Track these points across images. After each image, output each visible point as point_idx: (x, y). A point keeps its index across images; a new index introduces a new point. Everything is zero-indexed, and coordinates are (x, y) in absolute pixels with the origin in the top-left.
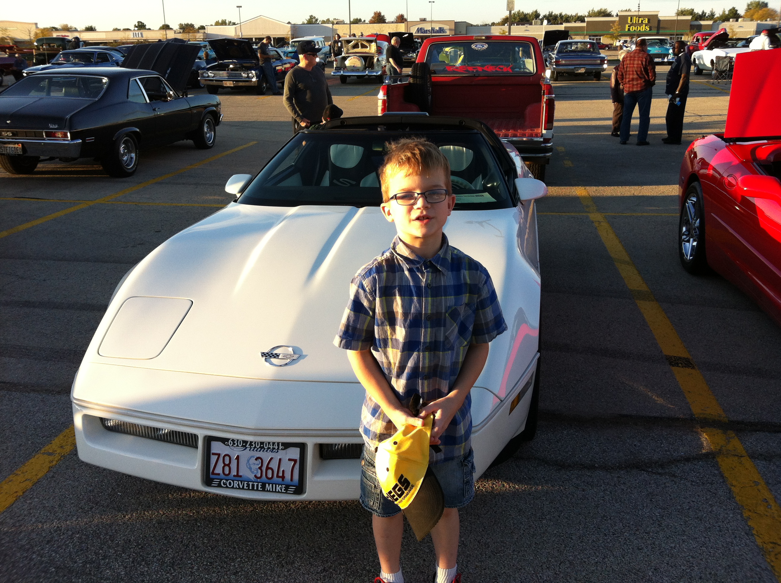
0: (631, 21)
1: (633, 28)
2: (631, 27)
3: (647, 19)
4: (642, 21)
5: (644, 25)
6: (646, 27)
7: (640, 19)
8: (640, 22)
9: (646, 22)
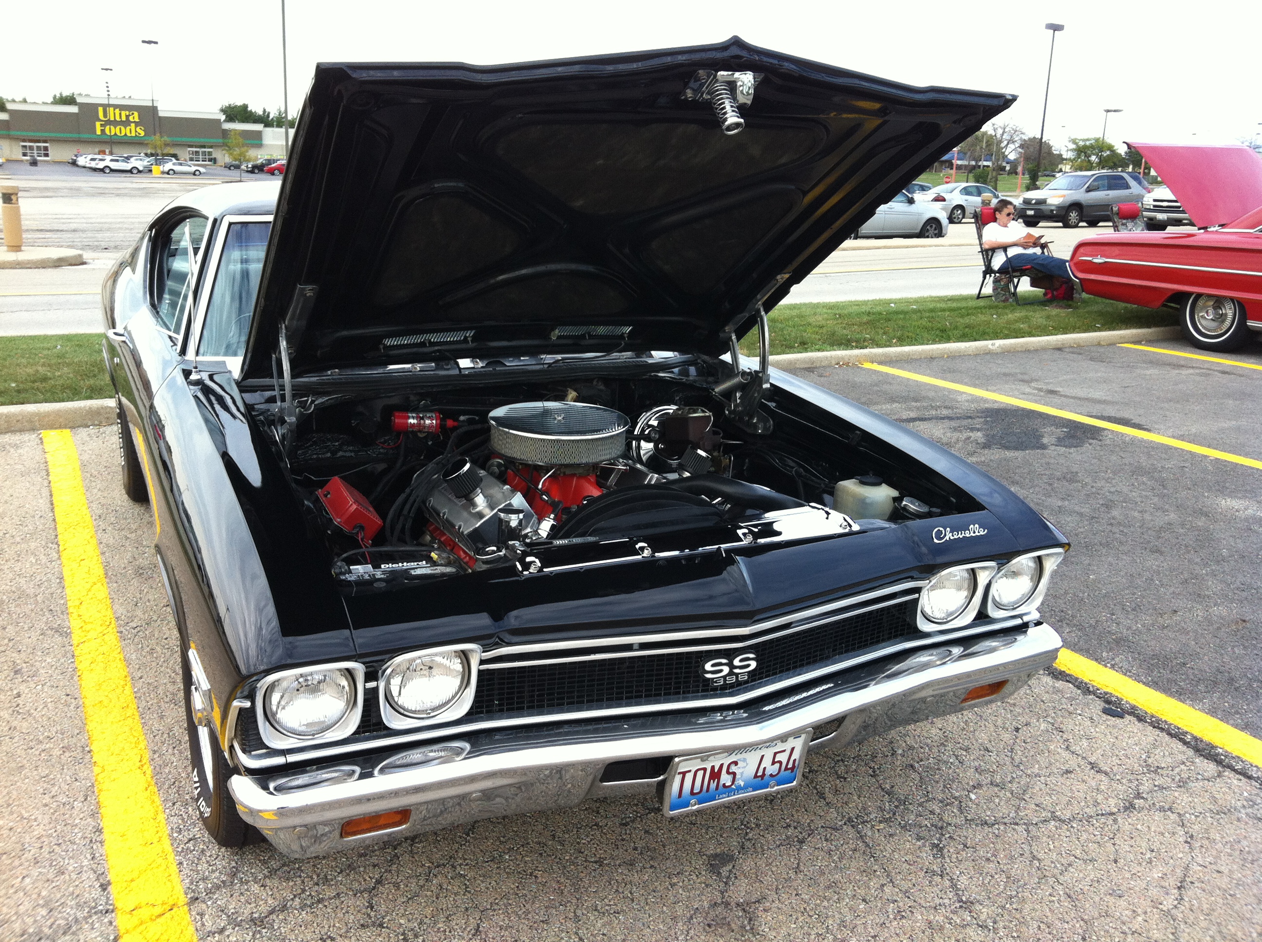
0: (105, 115)
1: (111, 131)
2: (107, 128)
3: (136, 114)
4: (127, 117)
5: (133, 125)
6: (138, 129)
7: (123, 113)
8: (124, 118)
9: (137, 119)
